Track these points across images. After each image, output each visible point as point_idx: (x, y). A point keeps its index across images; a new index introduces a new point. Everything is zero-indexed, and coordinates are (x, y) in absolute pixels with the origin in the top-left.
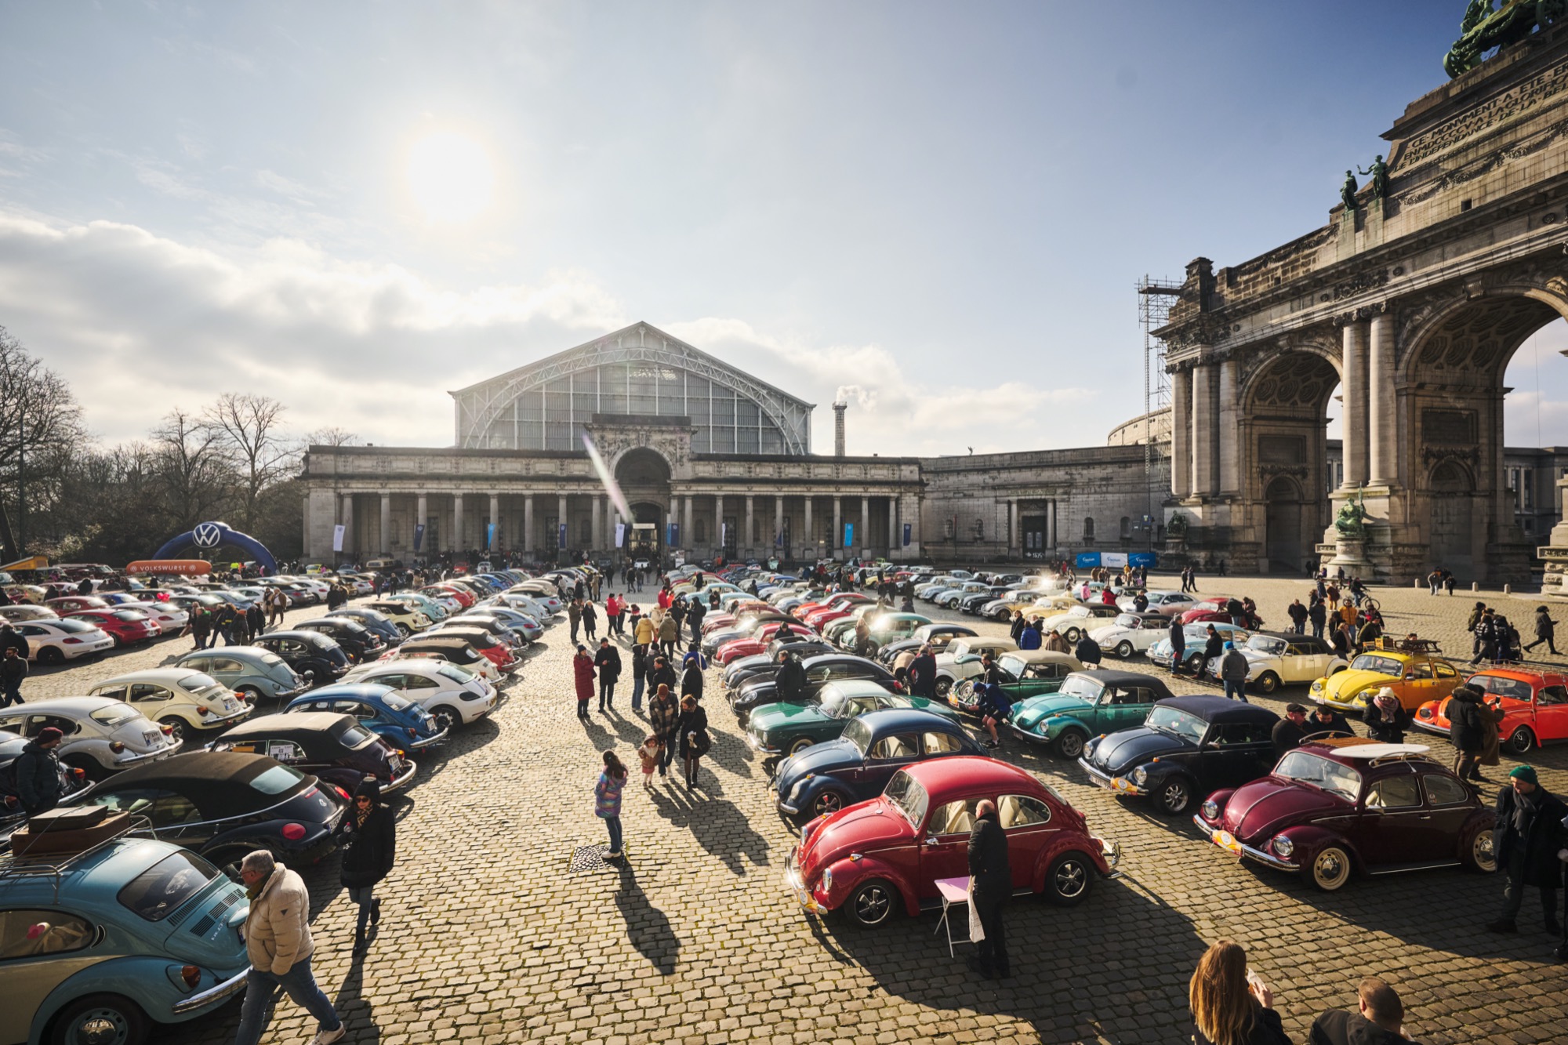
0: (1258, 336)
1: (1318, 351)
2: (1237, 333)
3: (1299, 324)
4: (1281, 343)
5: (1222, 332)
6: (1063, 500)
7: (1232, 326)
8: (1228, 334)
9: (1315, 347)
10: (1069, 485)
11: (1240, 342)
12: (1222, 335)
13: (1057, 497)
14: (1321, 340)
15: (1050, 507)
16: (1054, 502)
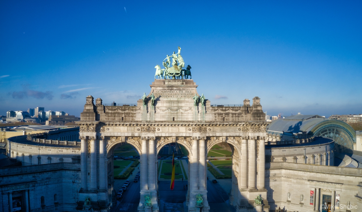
0: (116, 135)
1: (133, 144)
2: (108, 131)
3: (130, 135)
4: (122, 139)
6: (32, 190)
7: (106, 128)
8: (104, 130)
10: (34, 182)
11: (109, 135)
12: (101, 130)
13: (30, 188)
14: (134, 141)
15: (27, 193)
16: (28, 191)
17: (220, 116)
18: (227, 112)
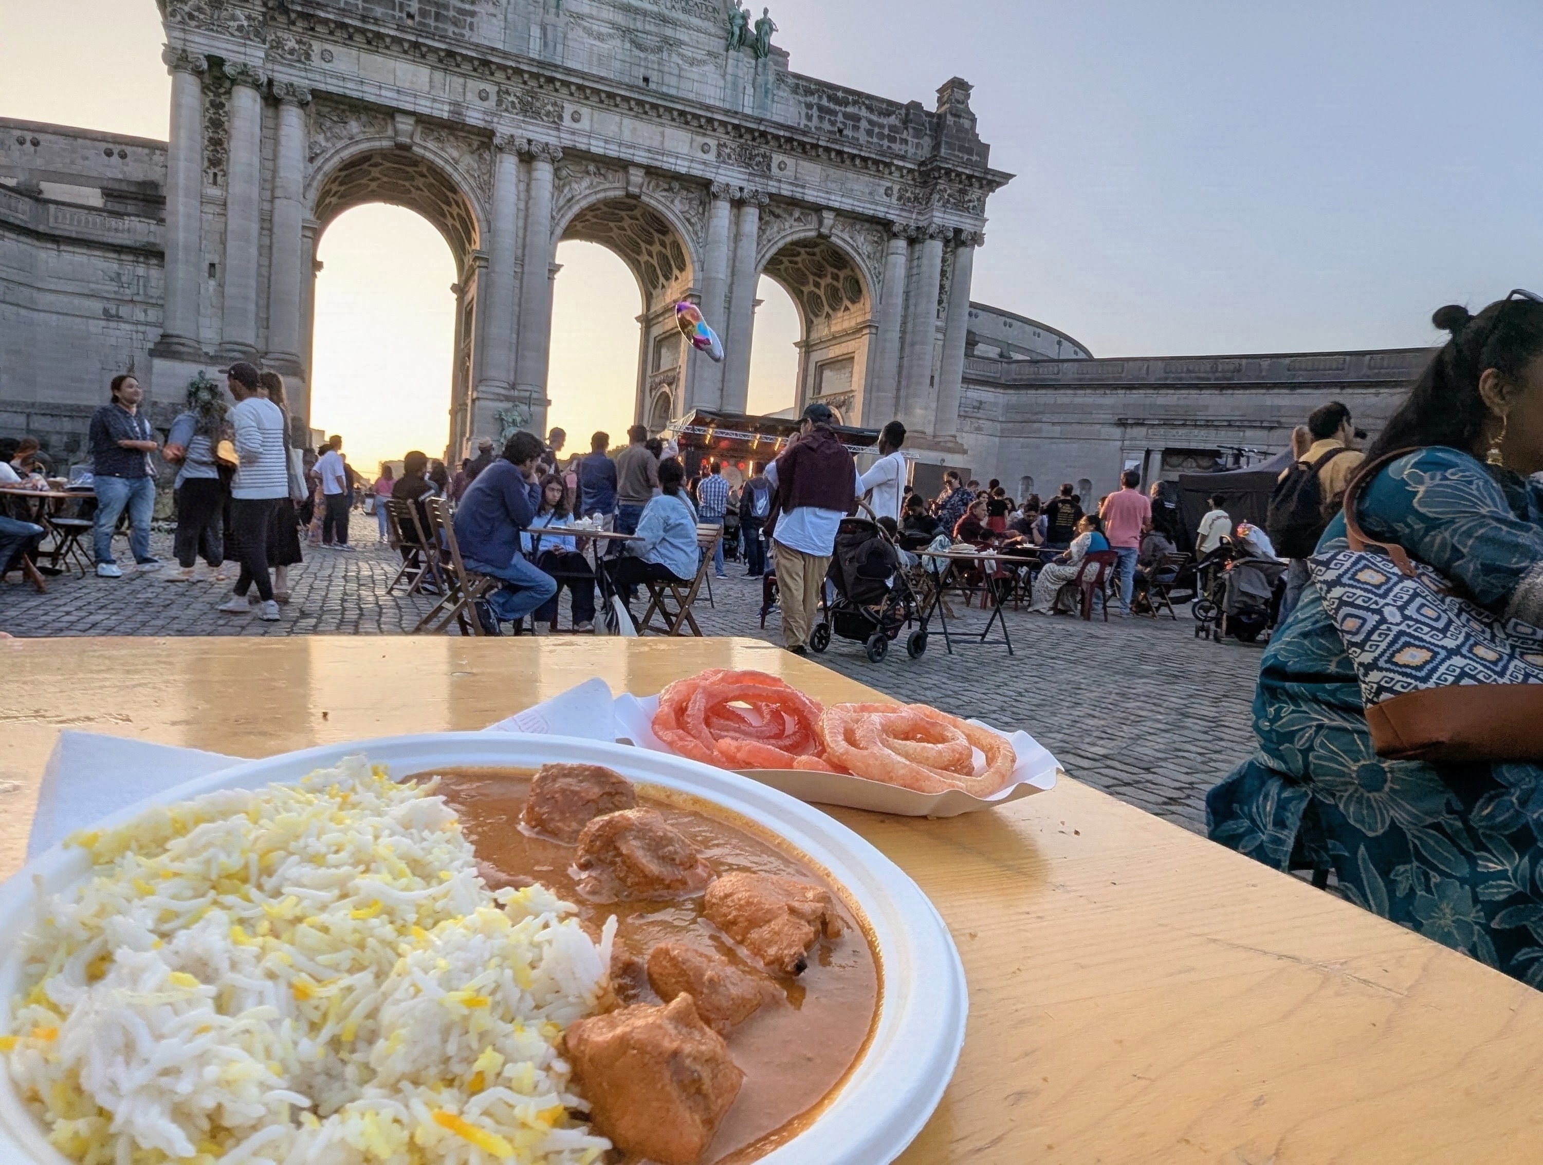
0: (371, 95)
1: (449, 169)
2: (327, 66)
3: (443, 112)
4: (401, 127)
5: (291, 44)
7: (317, 46)
8: (308, 57)
9: (446, 161)
11: (332, 86)
12: (292, 52)
14: (455, 154)
17: (828, 117)
18: (850, 109)
